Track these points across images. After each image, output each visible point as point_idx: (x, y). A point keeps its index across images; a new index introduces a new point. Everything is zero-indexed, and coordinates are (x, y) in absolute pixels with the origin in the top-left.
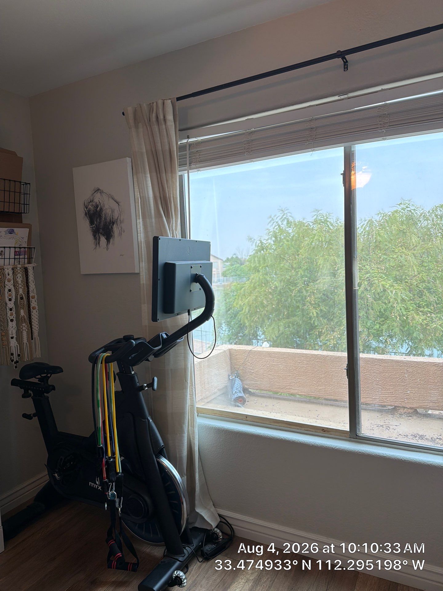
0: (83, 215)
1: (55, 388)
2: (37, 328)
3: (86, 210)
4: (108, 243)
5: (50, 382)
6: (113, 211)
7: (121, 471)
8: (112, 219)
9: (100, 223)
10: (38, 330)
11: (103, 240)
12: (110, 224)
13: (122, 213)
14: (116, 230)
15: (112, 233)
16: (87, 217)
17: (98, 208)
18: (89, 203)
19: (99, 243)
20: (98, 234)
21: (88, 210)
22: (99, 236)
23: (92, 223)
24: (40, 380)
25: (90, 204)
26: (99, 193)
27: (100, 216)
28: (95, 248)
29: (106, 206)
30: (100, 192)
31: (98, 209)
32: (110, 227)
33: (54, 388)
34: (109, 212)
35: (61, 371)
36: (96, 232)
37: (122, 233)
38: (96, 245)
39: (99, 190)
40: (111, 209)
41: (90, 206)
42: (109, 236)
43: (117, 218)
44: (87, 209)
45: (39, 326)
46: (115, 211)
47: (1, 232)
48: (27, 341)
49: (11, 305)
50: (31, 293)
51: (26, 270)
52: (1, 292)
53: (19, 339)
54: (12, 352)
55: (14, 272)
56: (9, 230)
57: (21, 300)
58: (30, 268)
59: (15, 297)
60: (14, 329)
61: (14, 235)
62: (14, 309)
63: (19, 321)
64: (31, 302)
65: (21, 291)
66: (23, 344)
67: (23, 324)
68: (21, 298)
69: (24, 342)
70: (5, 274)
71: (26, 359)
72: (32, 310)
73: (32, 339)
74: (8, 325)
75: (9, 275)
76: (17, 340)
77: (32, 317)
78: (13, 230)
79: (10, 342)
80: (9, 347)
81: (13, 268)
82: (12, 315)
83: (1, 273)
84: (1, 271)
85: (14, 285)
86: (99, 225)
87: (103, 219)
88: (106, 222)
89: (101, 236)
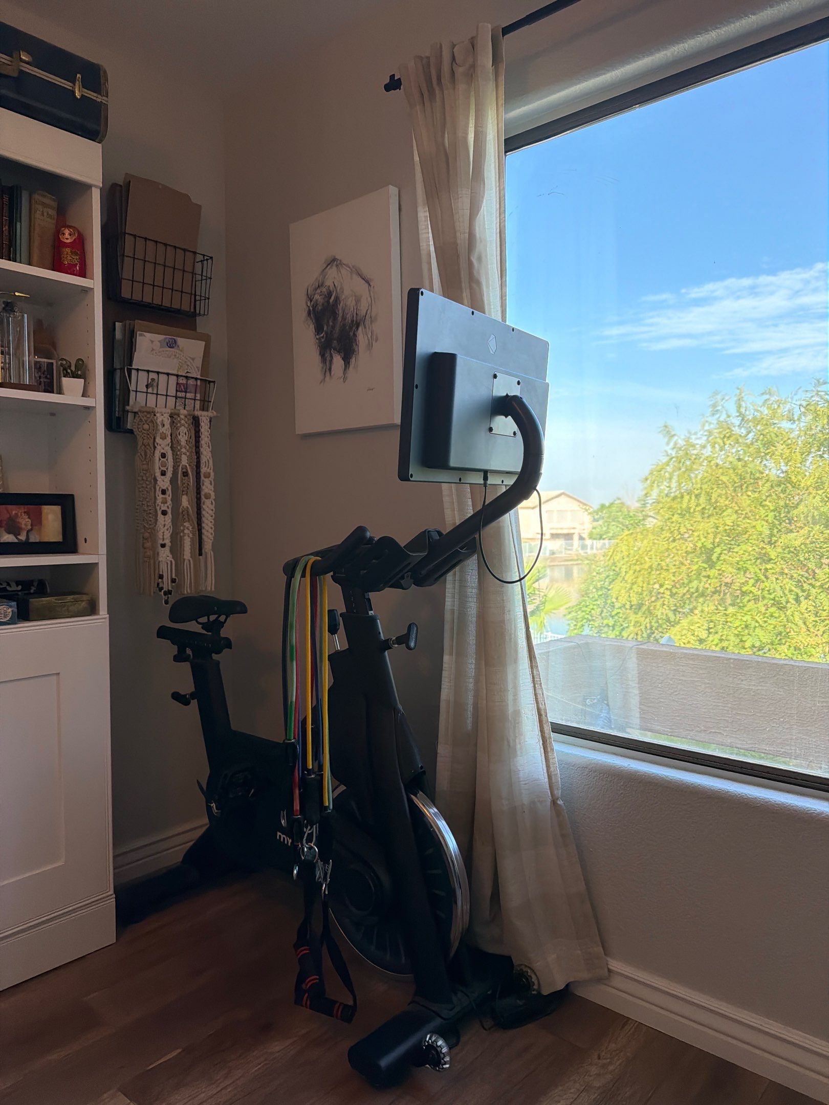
0: (305, 314)
1: (231, 644)
2: (212, 534)
3: (309, 304)
4: (346, 366)
5: (224, 633)
6: (358, 301)
7: (331, 807)
8: (356, 318)
9: (333, 327)
10: (212, 539)
11: (338, 361)
13: (375, 303)
14: (362, 338)
15: (355, 347)
16: (311, 318)
17: (331, 298)
18: (316, 289)
19: (330, 369)
20: (328, 352)
21: (313, 305)
22: (331, 354)
23: (319, 329)
24: (205, 626)
25: (316, 292)
26: (334, 268)
27: (334, 314)
28: (323, 381)
29: (347, 292)
30: (337, 266)
31: (331, 301)
32: (351, 334)
33: (228, 644)
34: (351, 303)
35: (243, 610)
36: (324, 349)
37: (374, 343)
38: (325, 374)
39: (334, 260)
40: (355, 296)
41: (317, 297)
42: (348, 353)
43: (365, 312)
44: (312, 303)
45: (214, 531)
46: (362, 300)
47: (152, 342)
48: (191, 557)
49: (164, 483)
50: (202, 465)
51: (196, 421)
52: (146, 455)
53: (176, 550)
54: (161, 573)
55: (174, 422)
56: (167, 340)
57: (184, 476)
58: (204, 418)
59: (172, 469)
60: (167, 530)
61: (176, 350)
62: (169, 492)
63: (178, 516)
64: (203, 484)
65: (184, 461)
66: (182, 560)
67: (185, 524)
68: (184, 473)
69: (185, 557)
70: (156, 423)
71: (187, 591)
72: (204, 499)
73: (200, 554)
74: (156, 520)
75: (164, 425)
76: (171, 551)
77: (204, 512)
78: (175, 342)
79: (158, 553)
80: (157, 563)
81: (171, 413)
82: (166, 503)
83: (149, 420)
84: (148, 416)
85: (172, 447)
86: (331, 331)
87: (340, 319)
88: (344, 325)
89: (334, 355)
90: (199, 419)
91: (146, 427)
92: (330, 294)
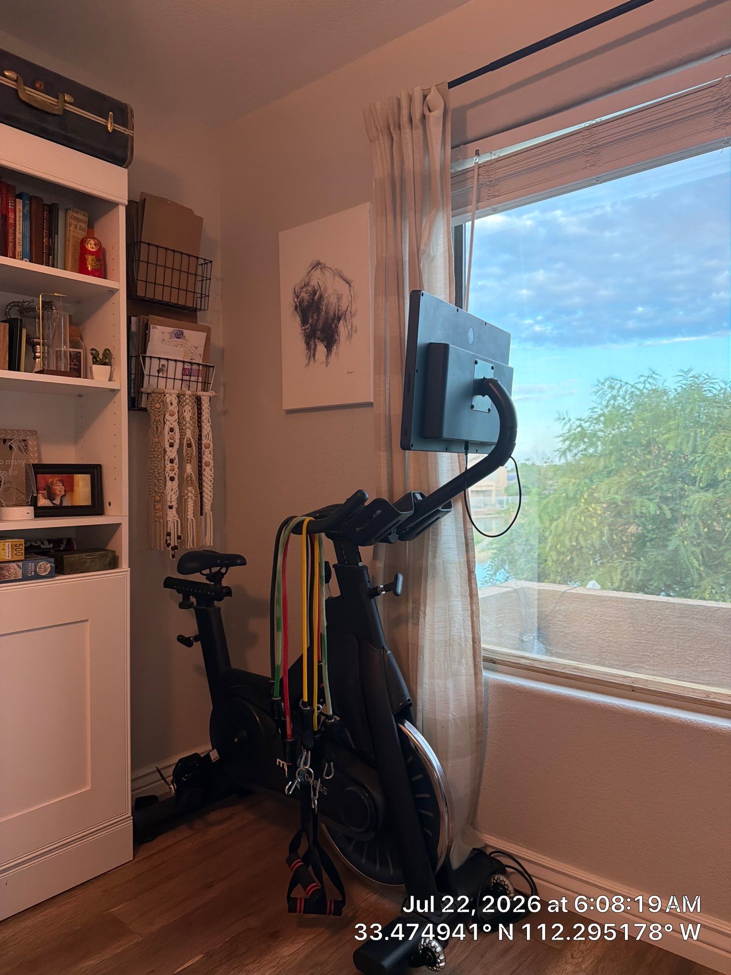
1: (231, 592)
2: (211, 496)
3: (296, 300)
4: (328, 353)
5: (225, 582)
6: (339, 298)
9: (317, 321)
10: (211, 501)
11: (321, 348)
12: (333, 320)
13: (355, 300)
14: (342, 330)
15: (336, 337)
16: (298, 312)
18: (302, 288)
19: (314, 355)
20: (313, 341)
21: (299, 302)
22: (315, 342)
23: (304, 322)
24: (208, 577)
25: (303, 290)
26: (319, 270)
27: (318, 310)
28: (308, 364)
29: (330, 291)
30: (321, 268)
31: (317, 296)
32: (333, 326)
33: (228, 591)
34: (333, 300)
35: (244, 563)
36: (310, 338)
37: (353, 333)
38: (309, 359)
39: (319, 263)
40: (337, 294)
41: (303, 294)
42: (330, 341)
43: (345, 308)
44: (299, 299)
45: (213, 494)
46: (343, 297)
47: (163, 333)
48: (194, 517)
49: (172, 453)
50: (204, 438)
51: (198, 400)
52: (157, 430)
53: (181, 510)
54: (169, 531)
55: (180, 401)
56: (176, 332)
57: (188, 447)
58: (205, 397)
59: (179, 441)
60: (175, 493)
61: (182, 340)
62: (176, 461)
63: (183, 482)
64: (204, 454)
65: (189, 433)
66: (186, 520)
67: (189, 488)
68: (188, 444)
69: (189, 517)
70: (166, 401)
71: (190, 546)
72: (205, 467)
73: (202, 514)
74: (165, 485)
75: (172, 404)
76: (178, 512)
77: (204, 478)
78: (182, 333)
79: (167, 514)
80: (165, 522)
81: (179, 394)
82: (174, 470)
83: (160, 400)
84: (159, 396)
85: (179, 423)
86: (316, 323)
87: (323, 313)
88: (327, 319)
89: (317, 343)
90: (200, 399)
91: (158, 405)
92: (315, 292)
